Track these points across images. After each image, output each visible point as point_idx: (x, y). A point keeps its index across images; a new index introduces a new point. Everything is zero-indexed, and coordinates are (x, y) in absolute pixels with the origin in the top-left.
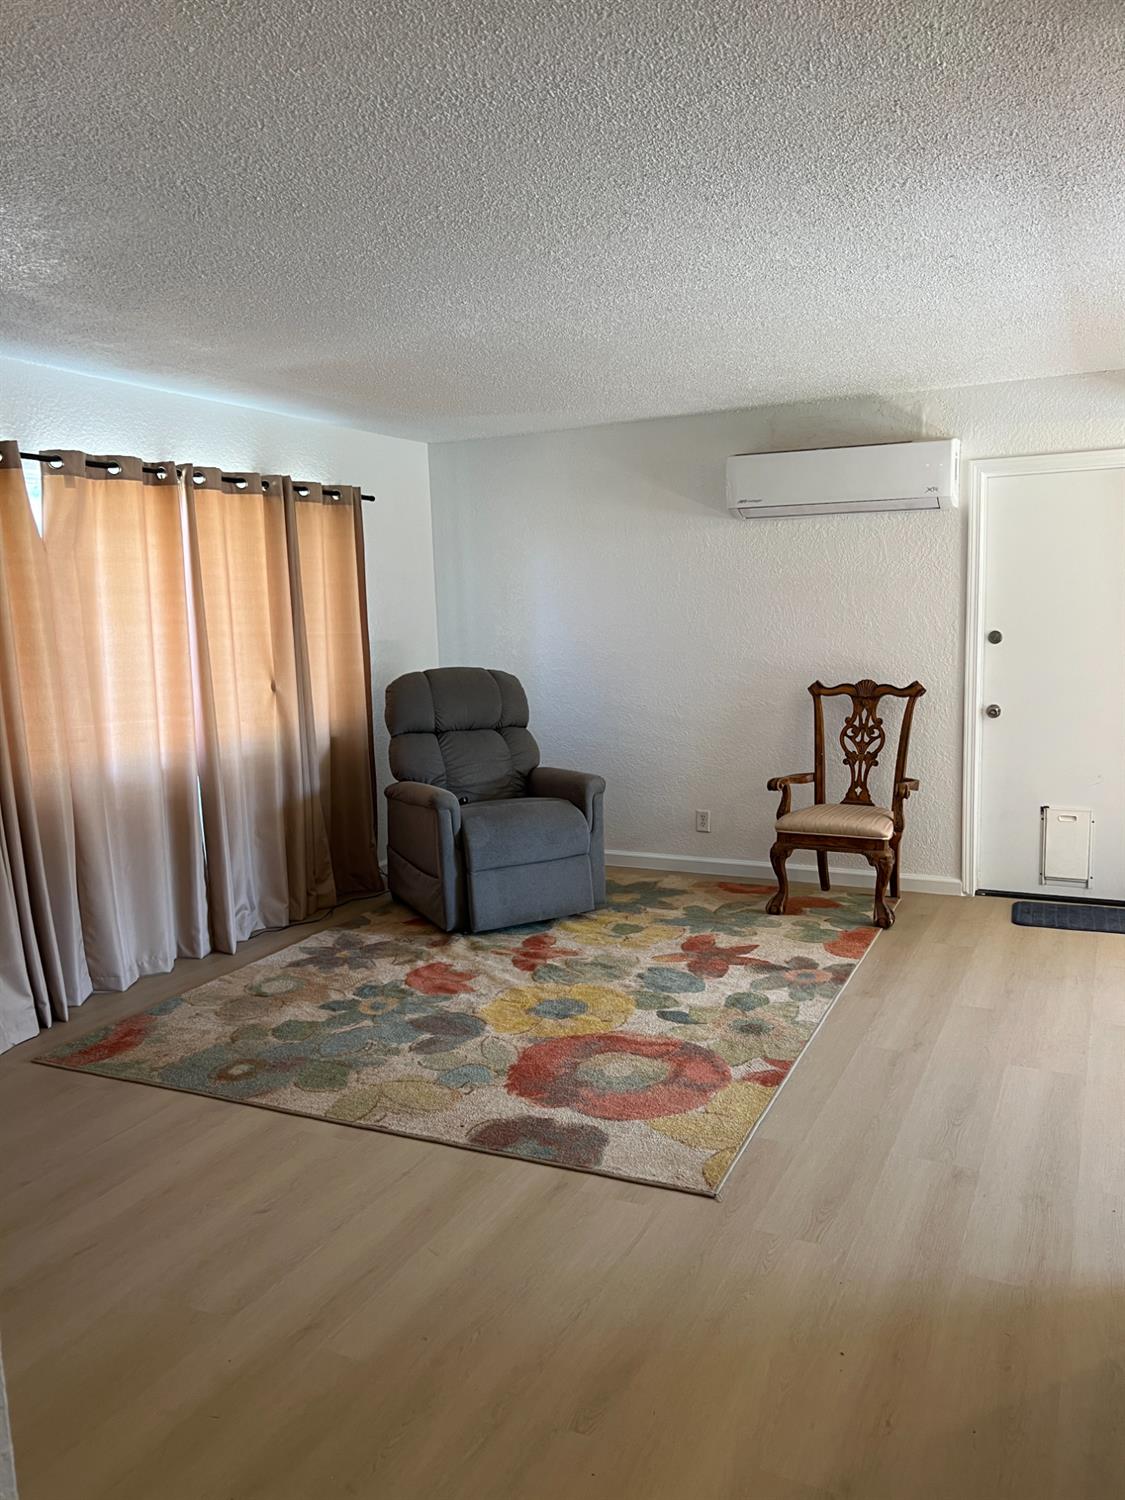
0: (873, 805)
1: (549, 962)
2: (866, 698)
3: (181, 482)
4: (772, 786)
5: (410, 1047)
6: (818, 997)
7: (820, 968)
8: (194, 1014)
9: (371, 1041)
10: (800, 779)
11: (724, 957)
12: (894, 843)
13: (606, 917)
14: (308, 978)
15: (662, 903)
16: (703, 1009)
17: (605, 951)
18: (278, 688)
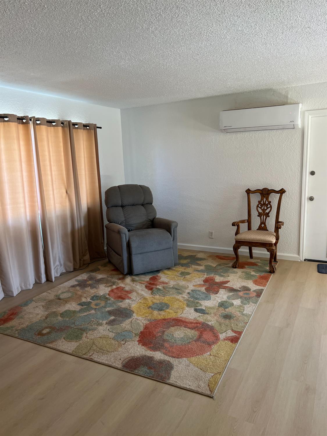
0: (268, 230)
1: (158, 287)
2: (265, 194)
3: (31, 123)
4: (233, 224)
5: (106, 322)
6: (251, 303)
7: (251, 291)
8: (35, 306)
9: (93, 319)
10: (243, 222)
11: (218, 286)
12: (276, 244)
13: (178, 269)
14: (76, 292)
15: (197, 263)
16: (210, 308)
17: (177, 282)
18: (68, 192)
